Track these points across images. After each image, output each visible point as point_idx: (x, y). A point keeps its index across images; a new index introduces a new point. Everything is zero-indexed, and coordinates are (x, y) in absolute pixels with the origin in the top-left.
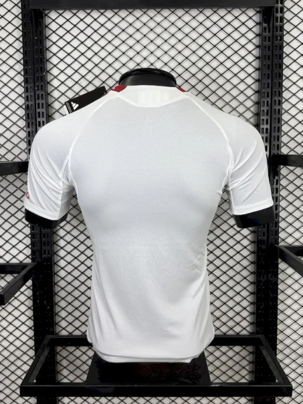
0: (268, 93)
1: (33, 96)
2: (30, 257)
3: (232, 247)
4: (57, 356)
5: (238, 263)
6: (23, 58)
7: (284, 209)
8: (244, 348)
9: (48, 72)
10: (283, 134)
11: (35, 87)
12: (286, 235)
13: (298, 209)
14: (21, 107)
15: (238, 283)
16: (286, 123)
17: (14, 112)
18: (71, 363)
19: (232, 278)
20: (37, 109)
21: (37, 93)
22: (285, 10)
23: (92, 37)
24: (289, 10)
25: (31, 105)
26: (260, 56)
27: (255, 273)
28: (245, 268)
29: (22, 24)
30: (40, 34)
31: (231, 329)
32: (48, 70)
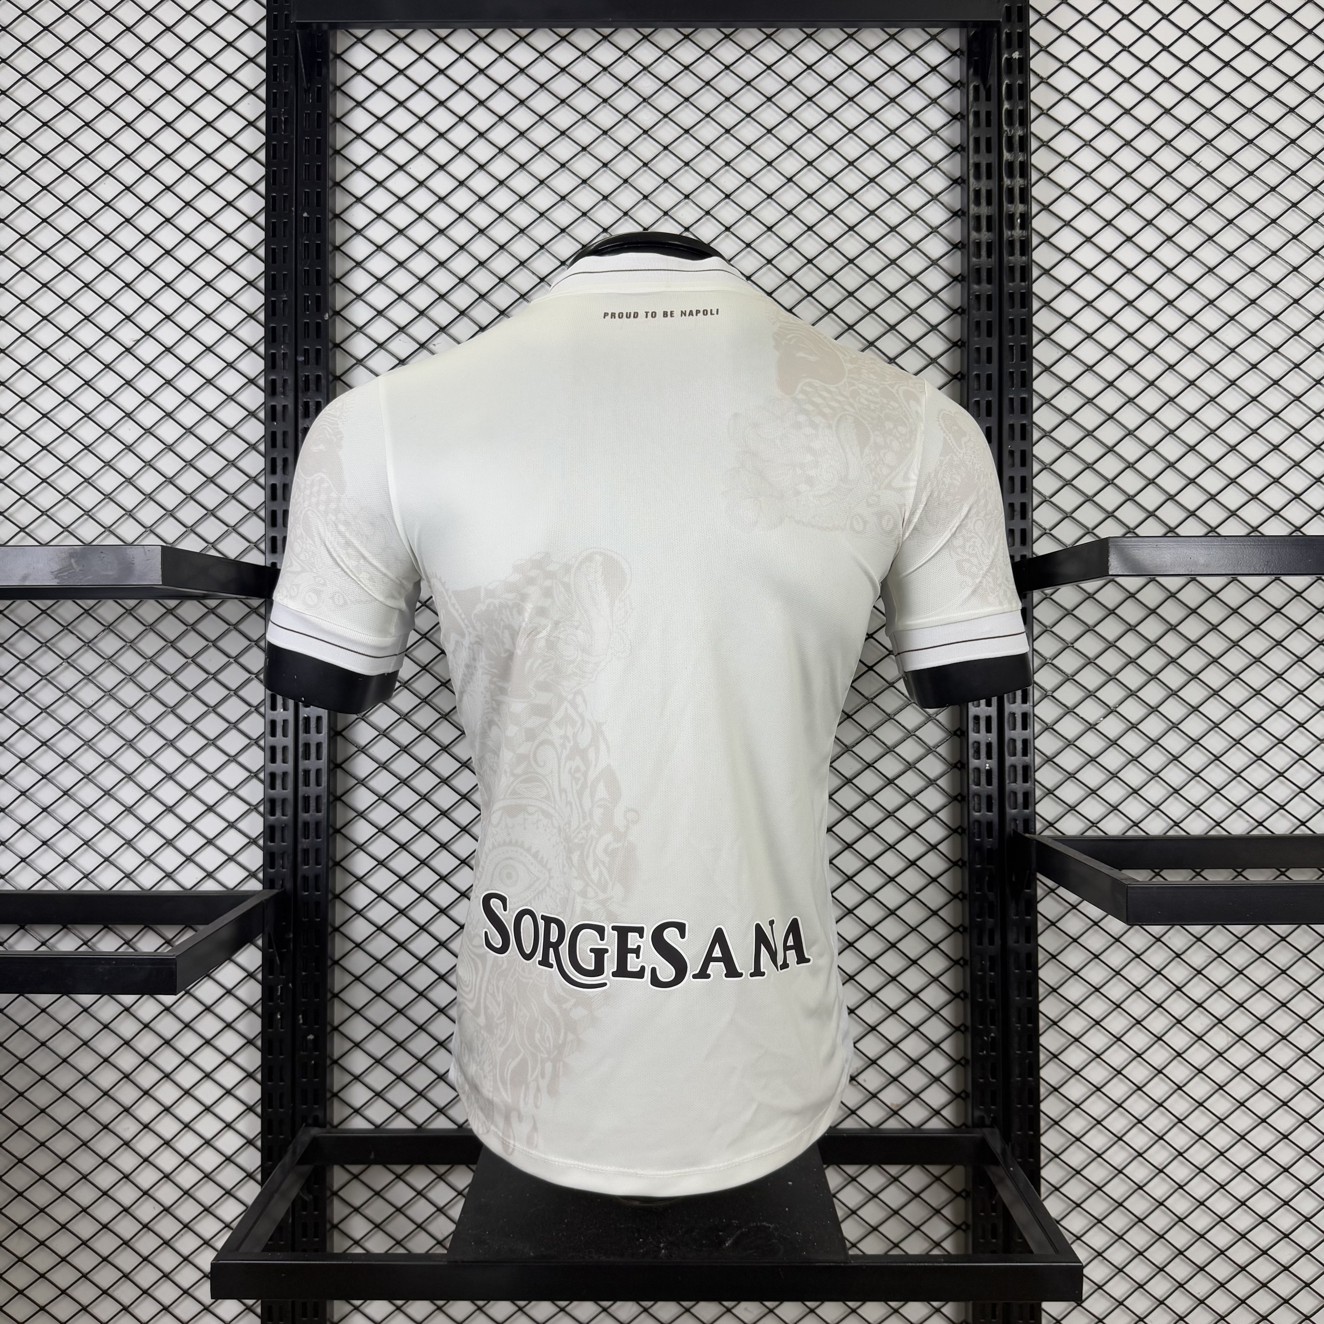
0: (989, 377)
1: (291, 382)
2: (261, 875)
3: (892, 847)
4: (332, 1202)
5: (913, 896)
6: (266, 272)
7: (1049, 727)
8: (937, 1179)
9: (338, 313)
10: (1036, 500)
11: (296, 354)
12: (1059, 809)
13: (1092, 727)
14: (252, 414)
15: (914, 962)
16: (1046, 467)
17: (231, 431)
18: (377, 1226)
19: (893, 945)
20: (300, 421)
21: (302, 374)
22: (1034, 144)
23: (472, 215)
24: (1045, 144)
25: (285, 407)
26: (966, 274)
27: (965, 929)
28: (935, 913)
29: (266, 177)
30: (318, 204)
31: (895, 1113)
32: (338, 308)
